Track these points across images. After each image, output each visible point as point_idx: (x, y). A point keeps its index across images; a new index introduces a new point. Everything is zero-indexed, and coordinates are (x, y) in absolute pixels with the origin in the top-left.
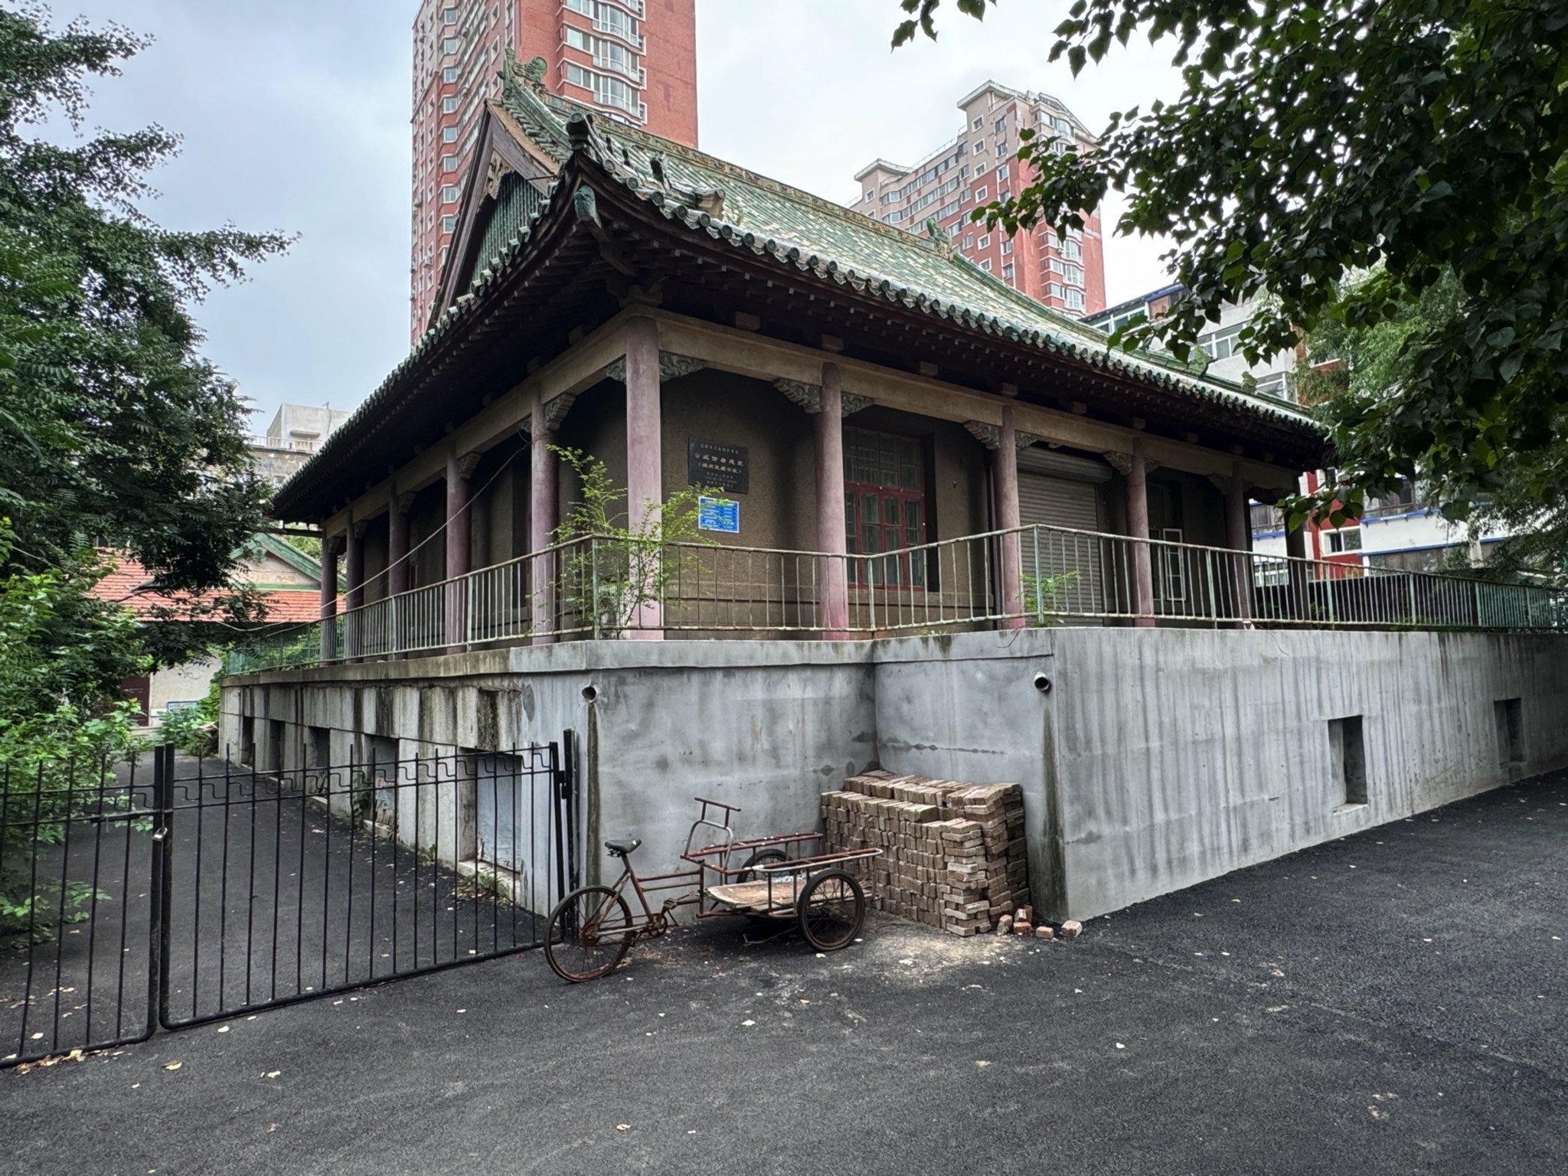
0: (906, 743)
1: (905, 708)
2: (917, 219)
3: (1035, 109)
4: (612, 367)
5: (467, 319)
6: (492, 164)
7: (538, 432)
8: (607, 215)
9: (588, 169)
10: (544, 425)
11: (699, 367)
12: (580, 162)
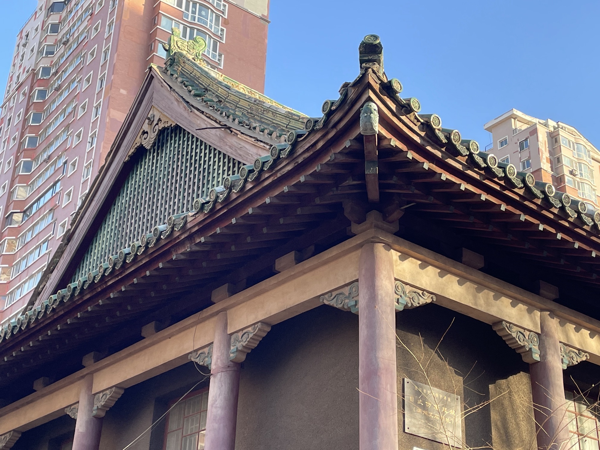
3: (555, 134)
4: (334, 294)
5: (178, 237)
6: (149, 119)
7: (219, 363)
8: (384, 132)
9: (377, 87)
10: (228, 355)
11: (429, 301)
12: (371, 79)
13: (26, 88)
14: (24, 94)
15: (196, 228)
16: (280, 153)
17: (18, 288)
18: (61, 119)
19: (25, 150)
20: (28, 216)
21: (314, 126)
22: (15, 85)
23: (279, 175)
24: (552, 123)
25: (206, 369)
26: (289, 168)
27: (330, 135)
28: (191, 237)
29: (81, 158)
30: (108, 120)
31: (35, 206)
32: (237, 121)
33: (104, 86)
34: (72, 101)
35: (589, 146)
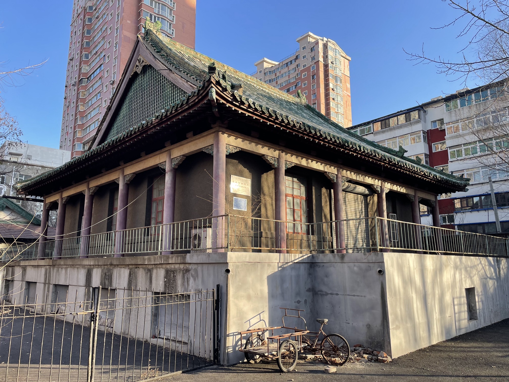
0: (326, 292)
1: (326, 279)
2: (279, 83)
3: (326, 44)
4: (206, 148)
5: (150, 126)
6: (138, 60)
7: (169, 169)
8: (218, 98)
9: (214, 83)
10: (171, 166)
11: (238, 150)
12: (212, 80)
13: (82, 17)
14: (81, 19)
15: (156, 124)
16: (183, 102)
17: (89, 113)
18: (100, 34)
19: (85, 48)
20: (90, 80)
21: (194, 94)
22: (76, 15)
23: (183, 109)
24: (325, 39)
25: (164, 170)
26: (187, 107)
27: (200, 98)
28: (155, 127)
29: (112, 54)
30: (122, 36)
31: (92, 75)
32: (174, 66)
33: (119, 18)
34: (104, 25)
35: (340, 50)
